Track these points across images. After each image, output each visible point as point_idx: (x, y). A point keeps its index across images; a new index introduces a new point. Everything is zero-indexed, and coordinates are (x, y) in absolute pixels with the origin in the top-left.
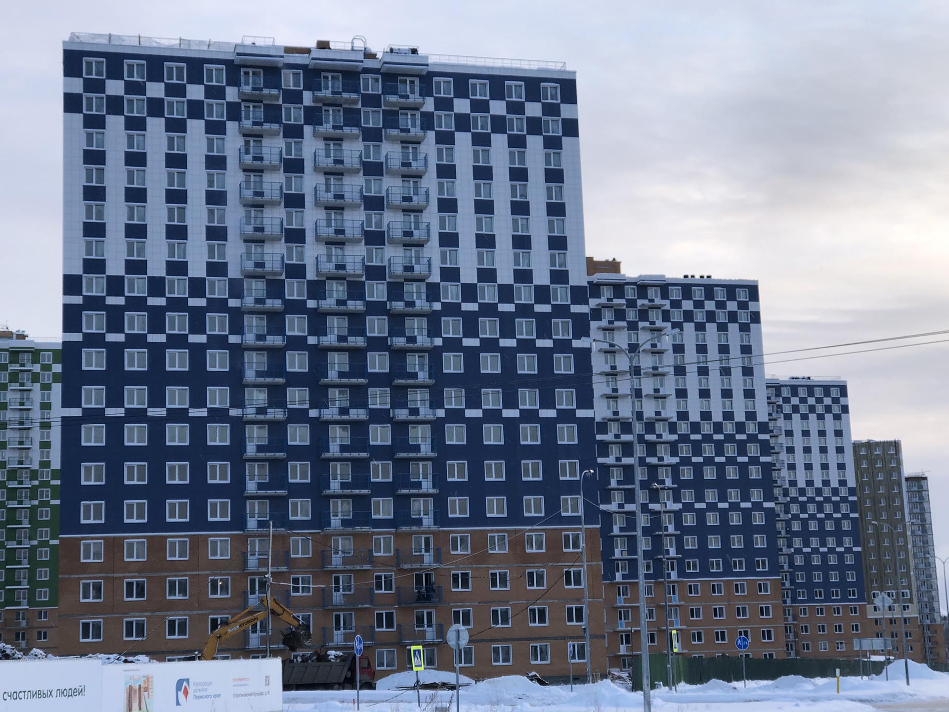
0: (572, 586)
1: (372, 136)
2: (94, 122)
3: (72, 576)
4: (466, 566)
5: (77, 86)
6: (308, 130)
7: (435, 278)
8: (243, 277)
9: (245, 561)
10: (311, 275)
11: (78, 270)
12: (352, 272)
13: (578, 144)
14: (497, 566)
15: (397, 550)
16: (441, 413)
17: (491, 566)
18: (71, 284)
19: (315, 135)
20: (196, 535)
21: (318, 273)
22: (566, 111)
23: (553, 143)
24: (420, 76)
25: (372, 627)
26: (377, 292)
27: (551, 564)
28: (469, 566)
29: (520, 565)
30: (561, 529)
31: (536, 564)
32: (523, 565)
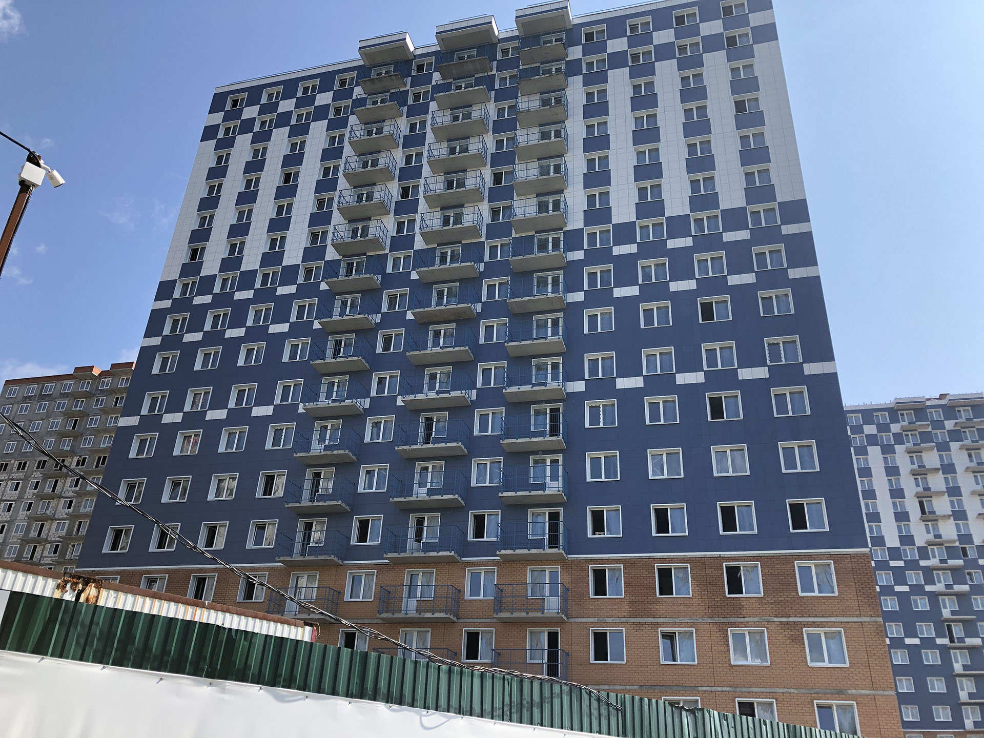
4: (618, 620)
5: (217, 118)
6: (434, 105)
8: (341, 257)
10: (419, 244)
11: (174, 275)
13: (777, 47)
15: (500, 591)
16: (579, 386)
17: (661, 620)
18: (165, 290)
19: (442, 108)
22: (757, 19)
23: (740, 54)
24: (566, 30)
27: (776, 619)
28: (623, 620)
29: (716, 619)
30: (792, 555)
31: (747, 619)
32: (722, 620)
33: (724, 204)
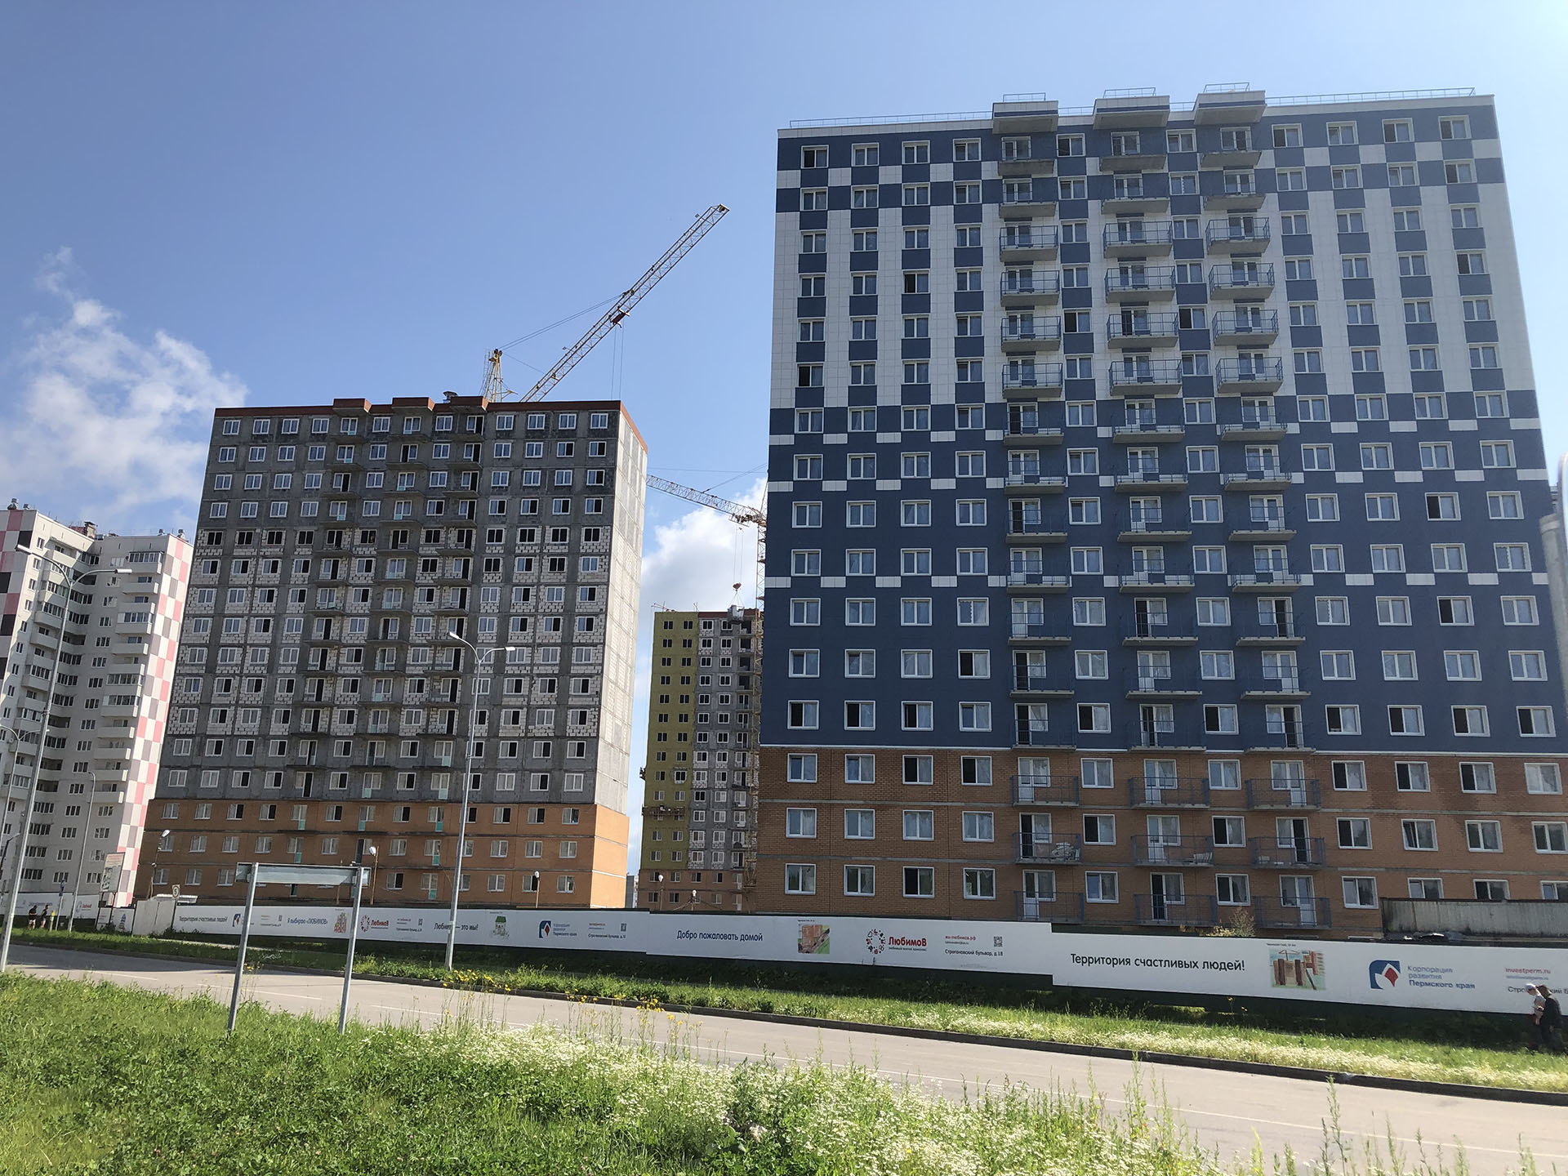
0: (1549, 851)
1: (1185, 206)
2: (813, 221)
3: (776, 801)
4: (1361, 811)
5: (793, 179)
6: (1094, 206)
7: (1288, 389)
8: (1006, 401)
9: (1014, 789)
10: (1102, 393)
11: (789, 402)
12: (1162, 383)
13: (1504, 193)
14: (1412, 812)
15: (1246, 782)
16: (1307, 580)
17: (1402, 811)
18: (779, 420)
19: (1105, 211)
20: (943, 750)
21: (1114, 389)
22: (1480, 149)
23: (1462, 194)
24: (1253, 125)
25: (1212, 898)
26: (1203, 412)
27: (1508, 813)
28: (1367, 811)
29: (1454, 812)
30: (1522, 758)
31: (1482, 813)
32: (1459, 813)
33: (1450, 387)
